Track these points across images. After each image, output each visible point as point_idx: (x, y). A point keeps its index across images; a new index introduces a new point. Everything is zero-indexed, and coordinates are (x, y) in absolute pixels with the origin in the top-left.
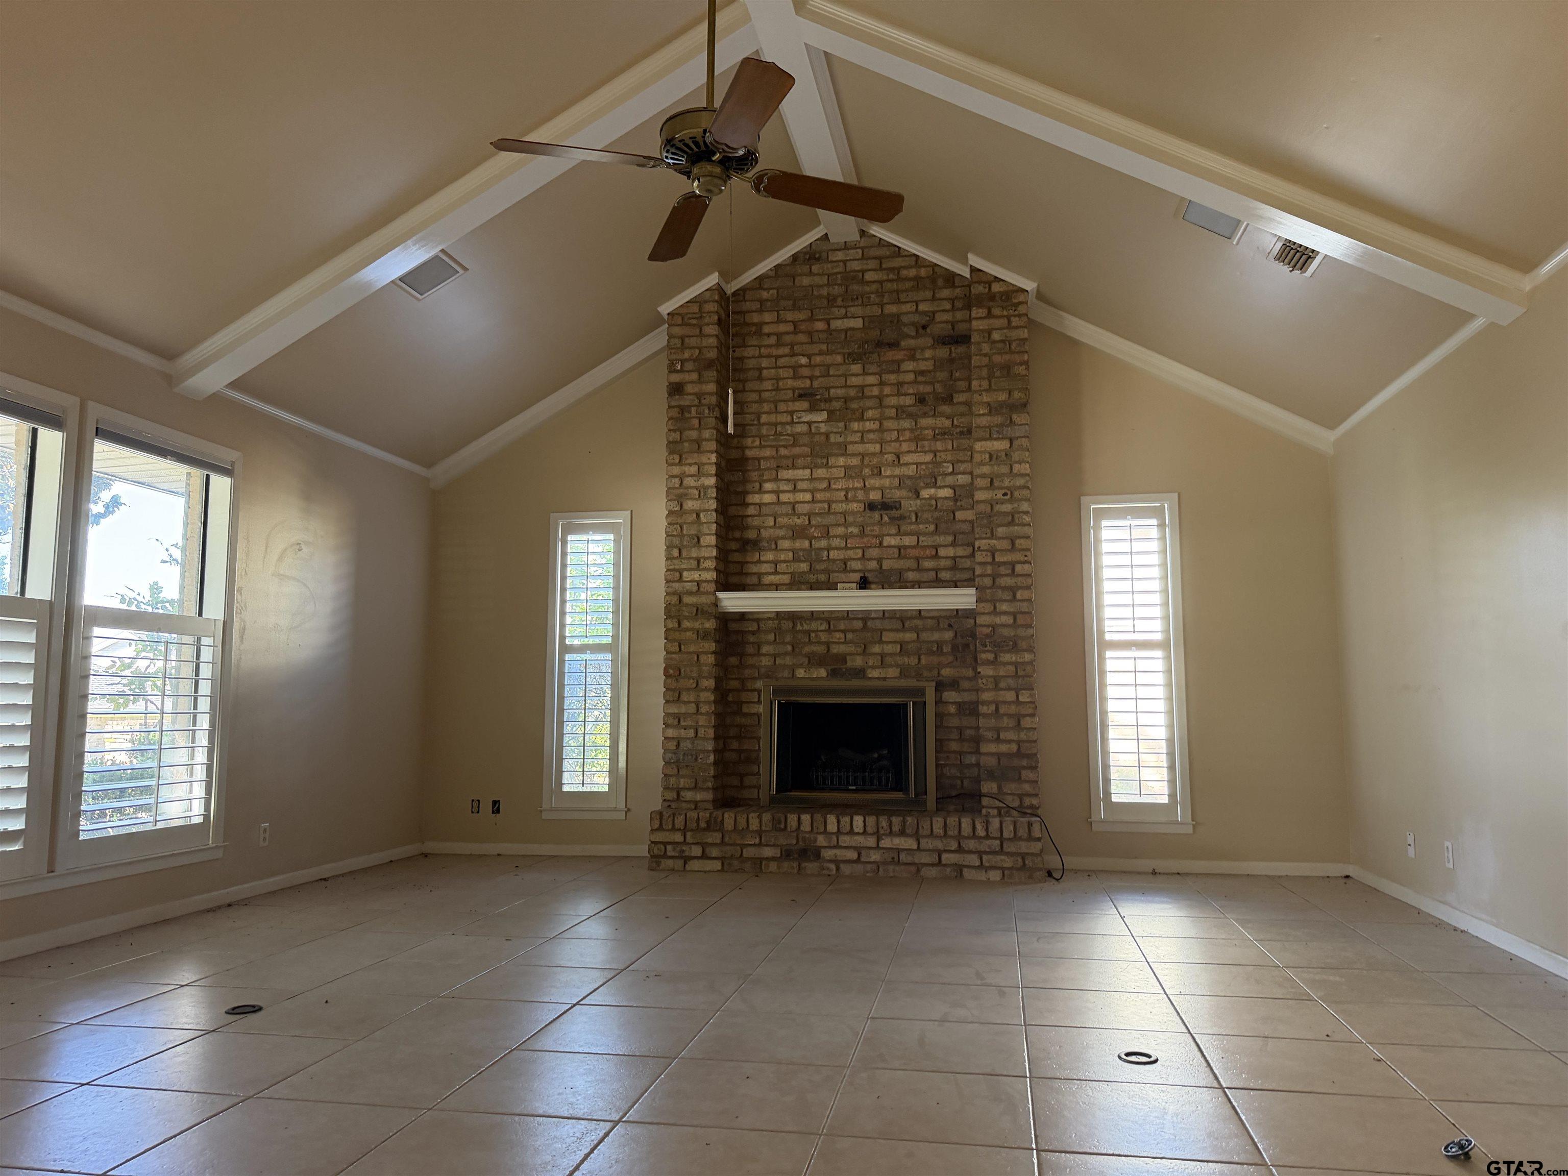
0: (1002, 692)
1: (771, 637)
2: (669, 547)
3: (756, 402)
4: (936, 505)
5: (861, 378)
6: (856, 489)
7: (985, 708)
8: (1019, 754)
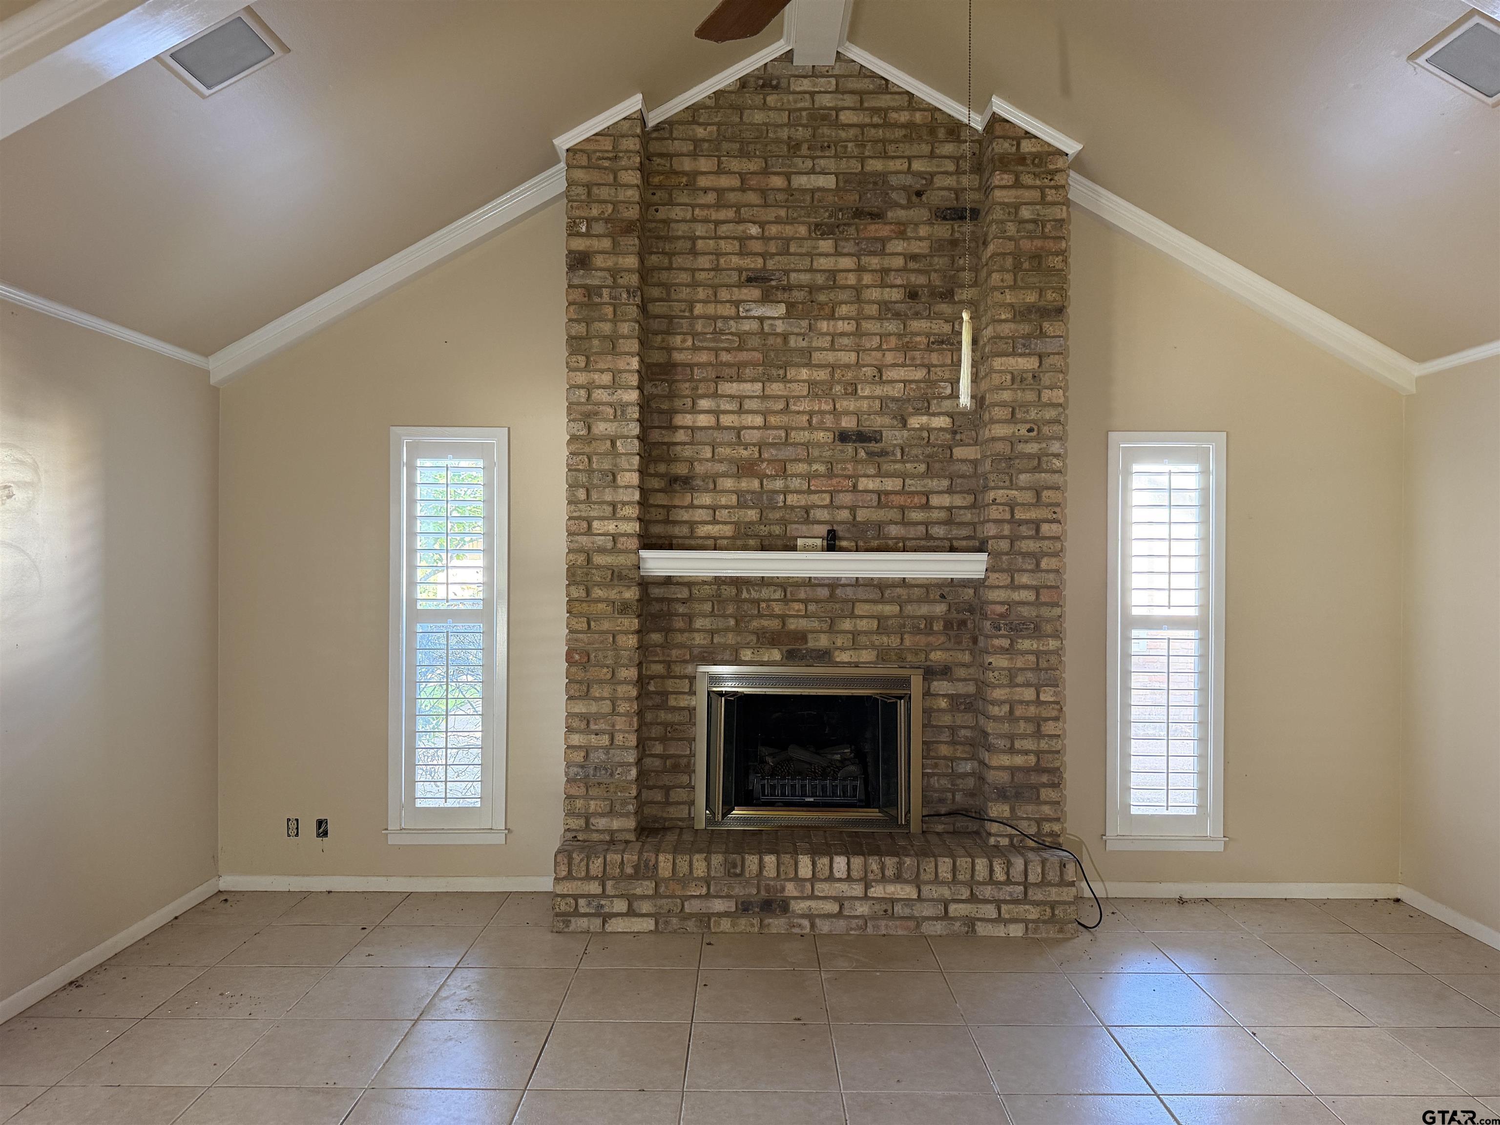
0: (1018, 689)
1: (707, 607)
2: (573, 486)
3: (687, 286)
4: (929, 438)
5: (832, 259)
6: (822, 412)
7: (996, 708)
8: (1038, 769)
